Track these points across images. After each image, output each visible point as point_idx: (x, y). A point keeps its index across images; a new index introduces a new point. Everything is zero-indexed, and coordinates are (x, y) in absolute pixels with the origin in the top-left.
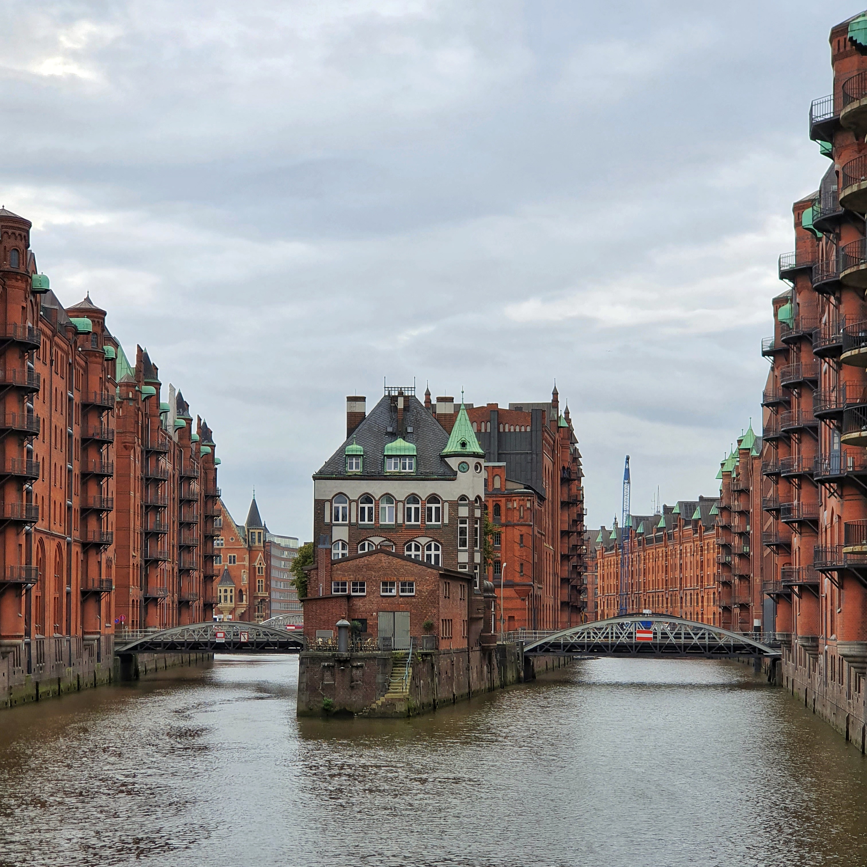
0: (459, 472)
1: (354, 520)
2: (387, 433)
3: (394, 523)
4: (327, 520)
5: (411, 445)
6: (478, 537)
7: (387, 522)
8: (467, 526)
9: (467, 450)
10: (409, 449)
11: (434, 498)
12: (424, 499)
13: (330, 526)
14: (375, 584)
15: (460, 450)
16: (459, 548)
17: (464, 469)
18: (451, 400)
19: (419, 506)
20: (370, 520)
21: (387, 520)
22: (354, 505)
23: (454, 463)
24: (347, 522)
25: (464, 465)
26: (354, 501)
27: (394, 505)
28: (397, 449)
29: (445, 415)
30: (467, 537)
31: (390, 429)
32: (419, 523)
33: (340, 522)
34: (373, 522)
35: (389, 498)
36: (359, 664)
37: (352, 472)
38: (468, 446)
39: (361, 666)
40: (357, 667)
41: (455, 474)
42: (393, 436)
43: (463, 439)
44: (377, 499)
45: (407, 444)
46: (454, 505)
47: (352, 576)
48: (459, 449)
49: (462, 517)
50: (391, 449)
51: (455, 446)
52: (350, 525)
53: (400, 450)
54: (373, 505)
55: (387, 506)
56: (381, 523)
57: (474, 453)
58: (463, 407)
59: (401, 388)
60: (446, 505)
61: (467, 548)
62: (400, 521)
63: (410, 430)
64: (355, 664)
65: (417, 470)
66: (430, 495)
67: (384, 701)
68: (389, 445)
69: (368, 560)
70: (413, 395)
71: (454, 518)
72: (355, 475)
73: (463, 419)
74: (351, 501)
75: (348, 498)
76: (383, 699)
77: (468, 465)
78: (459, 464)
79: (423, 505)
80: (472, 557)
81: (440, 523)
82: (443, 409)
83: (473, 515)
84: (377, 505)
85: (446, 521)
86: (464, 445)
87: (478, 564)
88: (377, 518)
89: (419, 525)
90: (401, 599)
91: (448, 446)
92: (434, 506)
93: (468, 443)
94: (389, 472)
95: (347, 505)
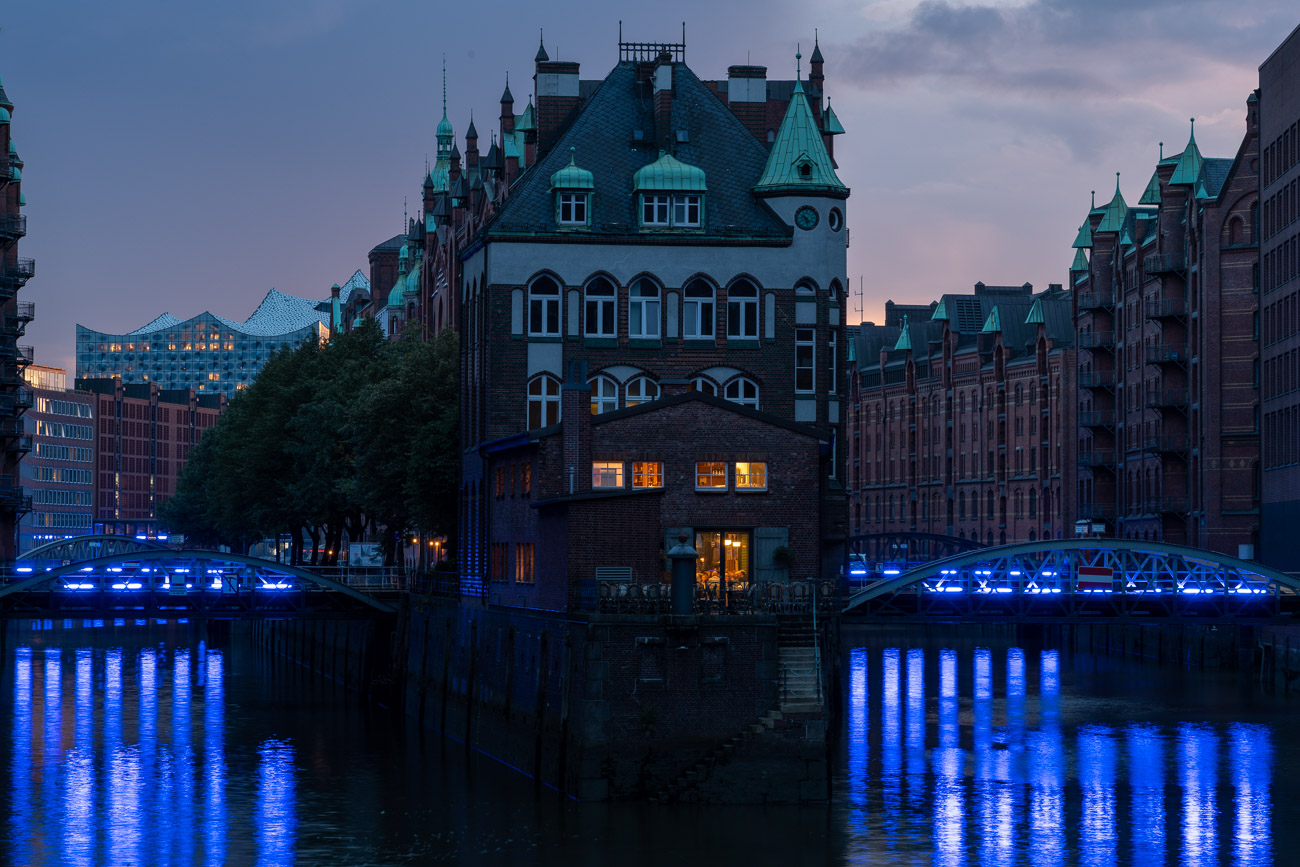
0: (796, 229)
1: (573, 330)
2: (634, 143)
3: (658, 336)
4: (517, 328)
5: (696, 170)
6: (835, 368)
7: (644, 335)
8: (813, 343)
9: (815, 182)
10: (690, 178)
11: (743, 285)
12: (722, 286)
13: (523, 343)
14: (682, 467)
15: (798, 181)
16: (798, 392)
17: (807, 221)
18: (760, 72)
19: (712, 300)
20: (608, 328)
21: (644, 332)
22: (573, 297)
23: (785, 209)
24: (559, 334)
25: (809, 215)
26: (574, 288)
27: (658, 298)
28: (664, 178)
29: (748, 105)
30: (814, 367)
31: (639, 135)
32: (712, 337)
33: (544, 333)
34: (614, 335)
35: (647, 284)
36: (717, 639)
37: (569, 226)
38: (815, 175)
39: (722, 644)
40: (714, 646)
41: (789, 232)
42: (650, 150)
43: (804, 158)
44: (624, 284)
45: (686, 168)
46: (787, 301)
47: (634, 451)
48: (795, 179)
49: (804, 326)
50: (653, 178)
51: (786, 172)
52: (566, 341)
53: (672, 179)
54: (613, 298)
55: (643, 300)
56: (633, 336)
57: (829, 187)
58: (799, 89)
59: (663, 46)
60: (770, 300)
61: (813, 391)
62: (672, 332)
63: (681, 137)
64: (708, 640)
65: (707, 222)
66: (735, 278)
67: (780, 717)
68: (648, 169)
69: (668, 417)
70: (680, 60)
71: (788, 327)
72: (578, 232)
73: (802, 115)
74: (567, 290)
75: (562, 283)
76: (775, 715)
77: (816, 214)
78: (798, 212)
79: (721, 299)
80: (823, 411)
81: (756, 337)
82: (742, 92)
83: (826, 320)
84: (623, 297)
85: (770, 334)
86: (805, 169)
87: (834, 425)
88: (623, 326)
89: (712, 342)
90: (739, 500)
91: (771, 173)
92: (742, 301)
93: (815, 167)
94: (649, 228)
95: (558, 298)
